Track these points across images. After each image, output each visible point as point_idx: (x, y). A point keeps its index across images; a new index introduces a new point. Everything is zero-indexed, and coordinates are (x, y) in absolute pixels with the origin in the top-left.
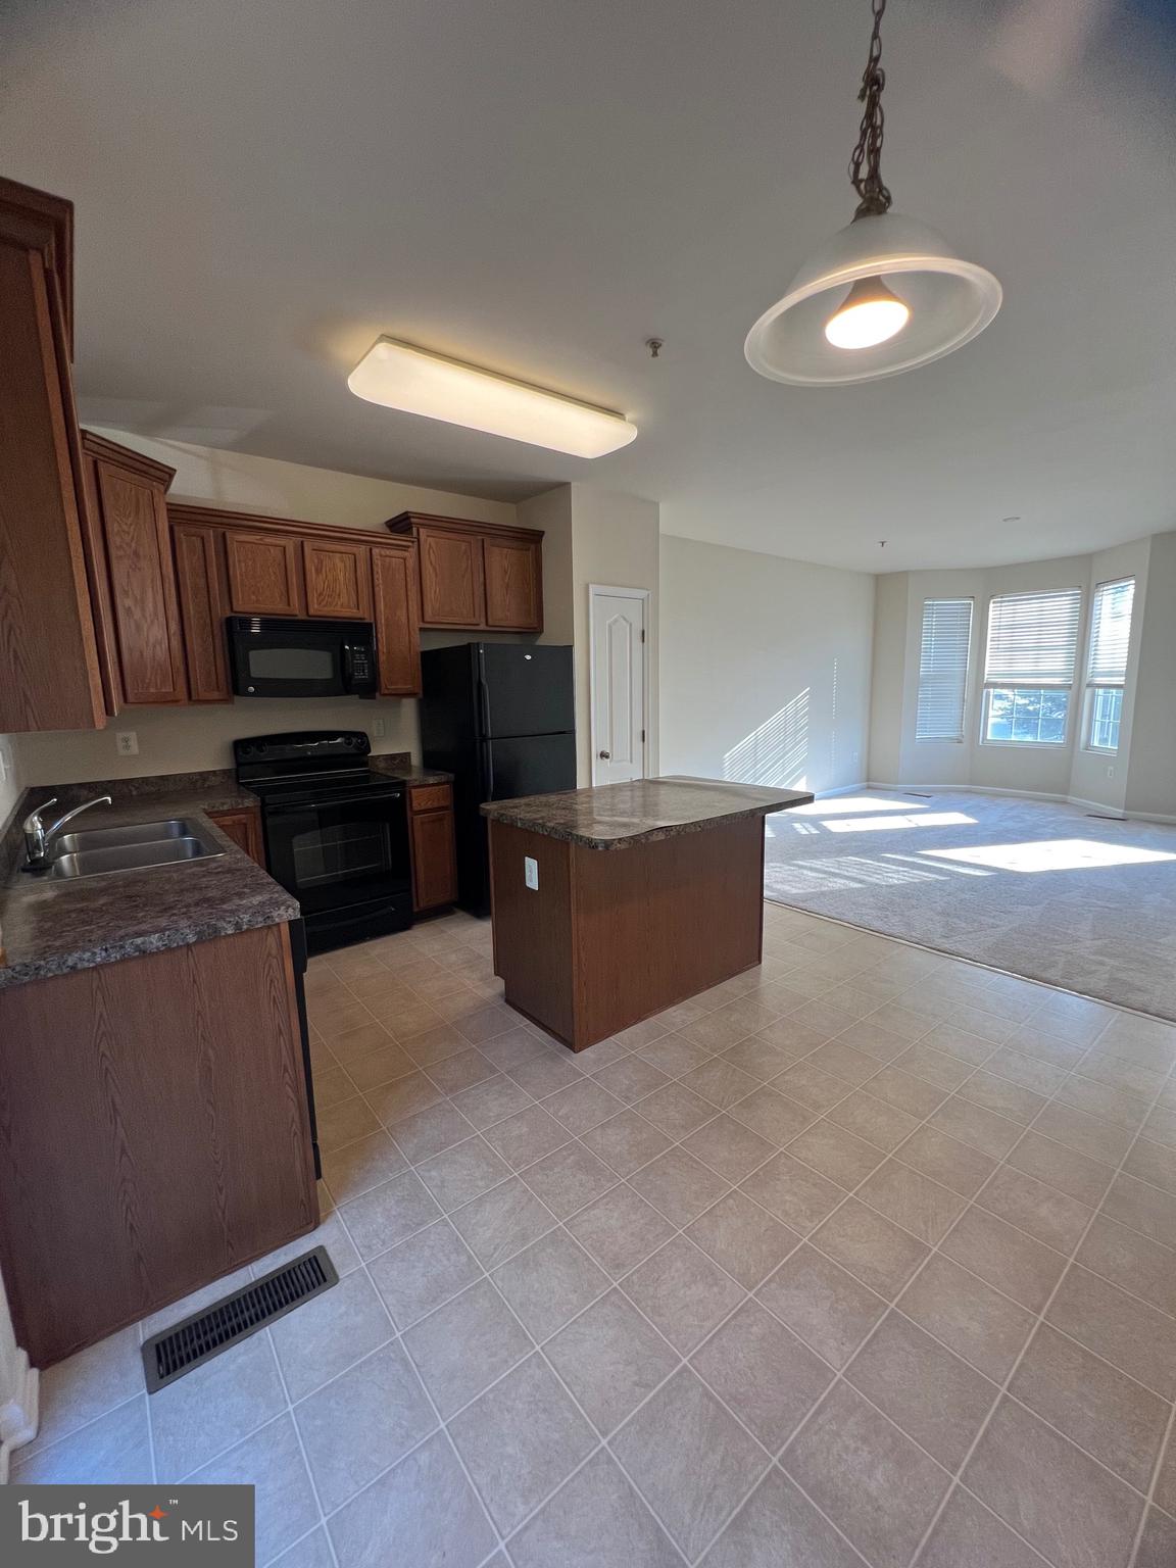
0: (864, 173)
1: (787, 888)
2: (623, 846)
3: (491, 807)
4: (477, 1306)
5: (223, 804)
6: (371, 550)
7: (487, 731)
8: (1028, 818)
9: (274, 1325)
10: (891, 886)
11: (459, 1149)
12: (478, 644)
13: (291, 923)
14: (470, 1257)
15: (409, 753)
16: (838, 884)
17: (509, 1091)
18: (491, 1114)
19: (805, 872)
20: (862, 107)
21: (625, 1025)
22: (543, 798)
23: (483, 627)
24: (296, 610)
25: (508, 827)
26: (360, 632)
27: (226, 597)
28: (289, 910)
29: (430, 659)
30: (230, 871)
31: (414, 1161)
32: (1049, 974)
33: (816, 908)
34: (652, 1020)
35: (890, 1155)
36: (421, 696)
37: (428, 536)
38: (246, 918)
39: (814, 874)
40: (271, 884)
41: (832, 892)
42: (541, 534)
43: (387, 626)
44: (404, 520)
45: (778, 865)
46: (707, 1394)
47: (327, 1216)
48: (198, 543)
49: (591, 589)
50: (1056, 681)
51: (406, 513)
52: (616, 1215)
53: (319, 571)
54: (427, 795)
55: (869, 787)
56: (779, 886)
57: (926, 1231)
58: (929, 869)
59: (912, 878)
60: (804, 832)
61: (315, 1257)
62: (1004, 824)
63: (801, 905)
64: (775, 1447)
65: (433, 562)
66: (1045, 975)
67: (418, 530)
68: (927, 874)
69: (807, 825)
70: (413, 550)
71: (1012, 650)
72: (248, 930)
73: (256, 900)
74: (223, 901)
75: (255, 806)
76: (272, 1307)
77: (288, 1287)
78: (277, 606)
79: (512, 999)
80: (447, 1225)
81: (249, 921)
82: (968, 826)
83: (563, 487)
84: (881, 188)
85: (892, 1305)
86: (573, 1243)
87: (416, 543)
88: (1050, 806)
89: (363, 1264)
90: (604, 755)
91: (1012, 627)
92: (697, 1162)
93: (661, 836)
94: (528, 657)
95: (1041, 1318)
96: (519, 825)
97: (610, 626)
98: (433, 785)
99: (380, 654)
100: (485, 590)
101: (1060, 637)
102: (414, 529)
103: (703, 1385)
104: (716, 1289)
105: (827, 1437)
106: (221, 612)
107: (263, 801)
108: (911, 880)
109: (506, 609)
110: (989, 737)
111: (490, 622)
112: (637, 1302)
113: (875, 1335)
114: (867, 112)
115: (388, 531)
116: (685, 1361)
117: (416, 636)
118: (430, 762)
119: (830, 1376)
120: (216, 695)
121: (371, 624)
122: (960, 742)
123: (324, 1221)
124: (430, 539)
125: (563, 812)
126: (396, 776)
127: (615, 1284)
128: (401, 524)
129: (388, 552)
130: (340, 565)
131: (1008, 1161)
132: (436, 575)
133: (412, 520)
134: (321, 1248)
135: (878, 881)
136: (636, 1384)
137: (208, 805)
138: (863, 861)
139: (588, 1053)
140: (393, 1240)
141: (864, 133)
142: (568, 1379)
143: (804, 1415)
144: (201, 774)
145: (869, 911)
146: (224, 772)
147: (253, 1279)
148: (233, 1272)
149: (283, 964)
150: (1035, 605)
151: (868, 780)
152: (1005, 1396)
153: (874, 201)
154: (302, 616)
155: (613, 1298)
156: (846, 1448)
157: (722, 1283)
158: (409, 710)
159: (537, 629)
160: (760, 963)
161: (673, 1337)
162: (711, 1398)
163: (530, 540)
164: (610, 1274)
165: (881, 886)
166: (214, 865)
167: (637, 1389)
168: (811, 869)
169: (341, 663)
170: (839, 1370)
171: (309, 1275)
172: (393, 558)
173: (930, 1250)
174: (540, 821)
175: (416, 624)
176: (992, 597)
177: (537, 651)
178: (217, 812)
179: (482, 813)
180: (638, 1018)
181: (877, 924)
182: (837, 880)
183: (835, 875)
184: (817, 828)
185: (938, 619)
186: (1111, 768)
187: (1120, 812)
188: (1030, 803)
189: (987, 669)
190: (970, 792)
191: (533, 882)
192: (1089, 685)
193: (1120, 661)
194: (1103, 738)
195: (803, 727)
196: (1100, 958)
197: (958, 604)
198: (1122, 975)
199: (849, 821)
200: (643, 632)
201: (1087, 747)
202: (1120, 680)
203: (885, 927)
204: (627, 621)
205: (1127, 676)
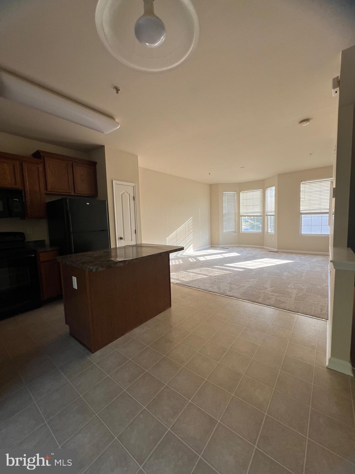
1: (184, 279)
6: (22, 163)
7: (70, 230)
8: (253, 253)
10: (215, 276)
12: (66, 198)
15: (44, 240)
16: (200, 277)
19: (190, 273)
21: (116, 338)
23: (73, 194)
29: (50, 206)
32: (260, 300)
33: (192, 285)
36: (48, 218)
37: (48, 160)
39: (193, 274)
41: (197, 280)
42: (96, 163)
43: (30, 191)
44: (38, 153)
45: (182, 272)
49: (114, 182)
50: (258, 214)
51: (39, 151)
54: (47, 255)
55: (212, 247)
56: (181, 279)
58: (226, 270)
59: (222, 273)
60: (192, 261)
62: (248, 255)
63: (187, 285)
65: (51, 170)
66: (257, 301)
67: (44, 158)
68: (225, 271)
69: (193, 259)
70: (42, 165)
71: (247, 206)
79: (73, 334)
83: (102, 147)
87: (43, 162)
88: (260, 249)
90: (121, 238)
91: (246, 199)
94: (88, 204)
97: (121, 195)
99: (27, 202)
100: (74, 181)
101: (259, 202)
102: (42, 157)
108: (221, 273)
109: (83, 188)
110: (243, 231)
111: (76, 192)
115: (32, 157)
117: (44, 196)
118: (52, 243)
121: (22, 191)
122: (235, 232)
129: (30, 164)
132: (52, 175)
133: (42, 154)
135: (211, 275)
138: (208, 269)
139: (98, 353)
145: (208, 285)
150: (251, 193)
151: (211, 244)
158: (43, 224)
159: (95, 195)
160: (171, 307)
163: (93, 165)
165: (212, 276)
168: (192, 272)
169: (7, 205)
172: (32, 167)
175: (43, 191)
176: (241, 191)
177: (93, 202)
180: (122, 335)
181: (210, 289)
182: (200, 275)
183: (199, 274)
184: (195, 259)
185: (227, 197)
186: (273, 238)
187: (276, 250)
188: (254, 249)
189: (241, 211)
190: (239, 247)
191: (75, 286)
192: (266, 215)
193: (273, 208)
194: (271, 230)
195: (191, 229)
196: (273, 293)
197: (232, 193)
198: (279, 298)
199: (205, 257)
200: (134, 197)
201: (267, 232)
202: (273, 214)
203: (212, 290)
204: (128, 193)
205: (275, 212)
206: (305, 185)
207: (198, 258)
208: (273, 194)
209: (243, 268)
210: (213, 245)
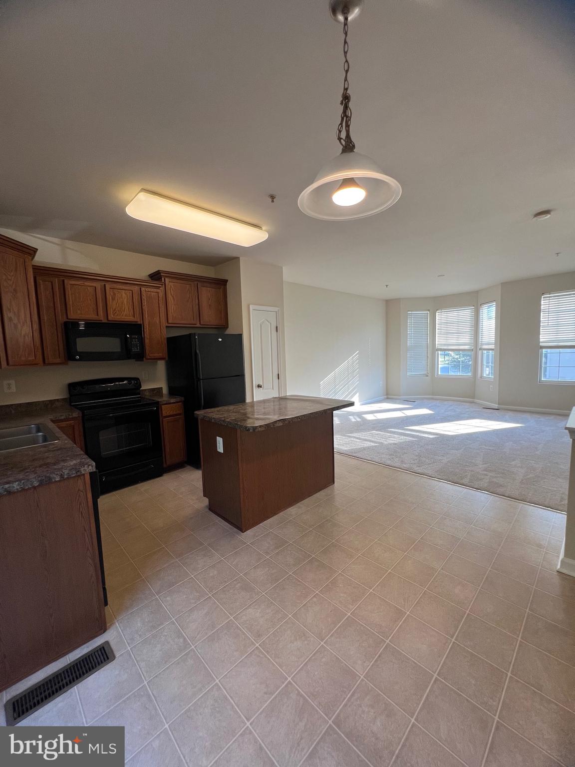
0: (343, 135)
2: (263, 429)
3: (200, 413)
4: (187, 664)
5: (61, 416)
6: (140, 288)
7: (200, 376)
8: (457, 410)
9: (80, 685)
11: (182, 585)
12: (195, 333)
13: (91, 474)
14: (185, 639)
15: (162, 388)
17: (209, 554)
18: (199, 566)
19: (352, 439)
20: (342, 108)
21: (268, 518)
22: (226, 408)
23: (198, 325)
24: (102, 318)
25: (209, 422)
26: (136, 329)
27: (64, 311)
28: (90, 467)
29: (171, 341)
30: (61, 449)
31: (158, 593)
32: (466, 481)
33: (360, 456)
34: (281, 514)
35: (390, 570)
36: (167, 359)
37: (169, 282)
38: (66, 472)
39: (356, 440)
40: (82, 454)
41: (365, 448)
42: (226, 281)
43: (149, 325)
44: (158, 274)
46: (299, 694)
47: (111, 625)
48: (50, 284)
49: (251, 307)
50: (467, 347)
51: (159, 271)
52: (259, 611)
53: (113, 299)
54: (170, 408)
55: (388, 398)
57: (404, 604)
59: (402, 440)
60: (353, 420)
61: (103, 647)
62: (447, 413)
63: (354, 455)
64: (331, 716)
65: (173, 294)
66: (461, 482)
67: (165, 280)
68: (408, 437)
69: (356, 417)
70: (162, 288)
71: (447, 333)
72: (68, 478)
73: (73, 462)
74: (55, 464)
75: (79, 416)
76: (78, 676)
77: (88, 664)
78: (92, 316)
79: (212, 508)
80: (174, 624)
81: (68, 473)
82: (431, 414)
83: (236, 259)
84: (351, 142)
85: (388, 641)
86: (238, 627)
87: (164, 285)
88: (468, 404)
89: (129, 648)
90: (259, 386)
91: (447, 323)
92: (299, 581)
93: (281, 424)
94: (220, 340)
95: (453, 640)
96: (213, 421)
97: (261, 325)
98: (174, 403)
99: (146, 339)
100: (199, 308)
101: (467, 328)
102: (163, 279)
103: (297, 690)
104: (306, 642)
105: (355, 707)
106: (62, 319)
107: (83, 413)
109: (209, 317)
110: (439, 374)
111: (202, 323)
112: (268, 652)
113: (379, 656)
114: (343, 110)
115: (149, 279)
116: (289, 679)
117: (164, 330)
118: (172, 392)
119: (357, 678)
120: (58, 361)
121: (141, 324)
122: (427, 376)
123: (109, 628)
124: (170, 284)
125: (235, 414)
126: (154, 399)
127: (257, 645)
128: (156, 276)
129: (149, 290)
130: (124, 295)
131: (442, 569)
132: (174, 300)
133: (162, 274)
134: (107, 643)
135: (385, 442)
136: (266, 693)
137: (53, 416)
138: (379, 432)
139: (249, 532)
140: (145, 634)
141: (342, 119)
142: (232, 695)
143: (345, 699)
144: (50, 401)
145: (385, 456)
146: (63, 399)
147: (69, 662)
148: (58, 659)
149: (86, 494)
150: (455, 313)
151: (387, 395)
152: (436, 678)
153: (349, 147)
154: (105, 321)
155: (256, 652)
156: (363, 712)
157: (309, 639)
158: (161, 366)
159: (226, 326)
160: (334, 483)
161: (284, 668)
162: (302, 696)
163: (221, 284)
164: (254, 640)
166: (51, 447)
167: (265, 696)
168: (355, 438)
169: (125, 344)
170: (362, 675)
171: (100, 657)
172: (151, 292)
173: (406, 613)
174: (223, 419)
175: (164, 324)
176: (437, 310)
177: (225, 337)
178: (57, 420)
179: (195, 416)
180: (275, 514)
181: (389, 462)
182: (366, 442)
183: (366, 440)
184: (360, 418)
185: (414, 320)
186: (491, 386)
187: (496, 406)
188: (459, 403)
189: (437, 342)
190: (432, 399)
191: (220, 449)
192: (480, 349)
193: (493, 338)
195: (356, 370)
196: (486, 472)
197: (422, 313)
198: (495, 480)
199: (375, 414)
200: (277, 327)
201: (481, 376)
202: (492, 347)
203: (392, 464)
204: (269, 322)
205: (495, 344)
206: (549, 300)
207: (363, 415)
208: (493, 314)
209: (434, 433)
210: (389, 396)
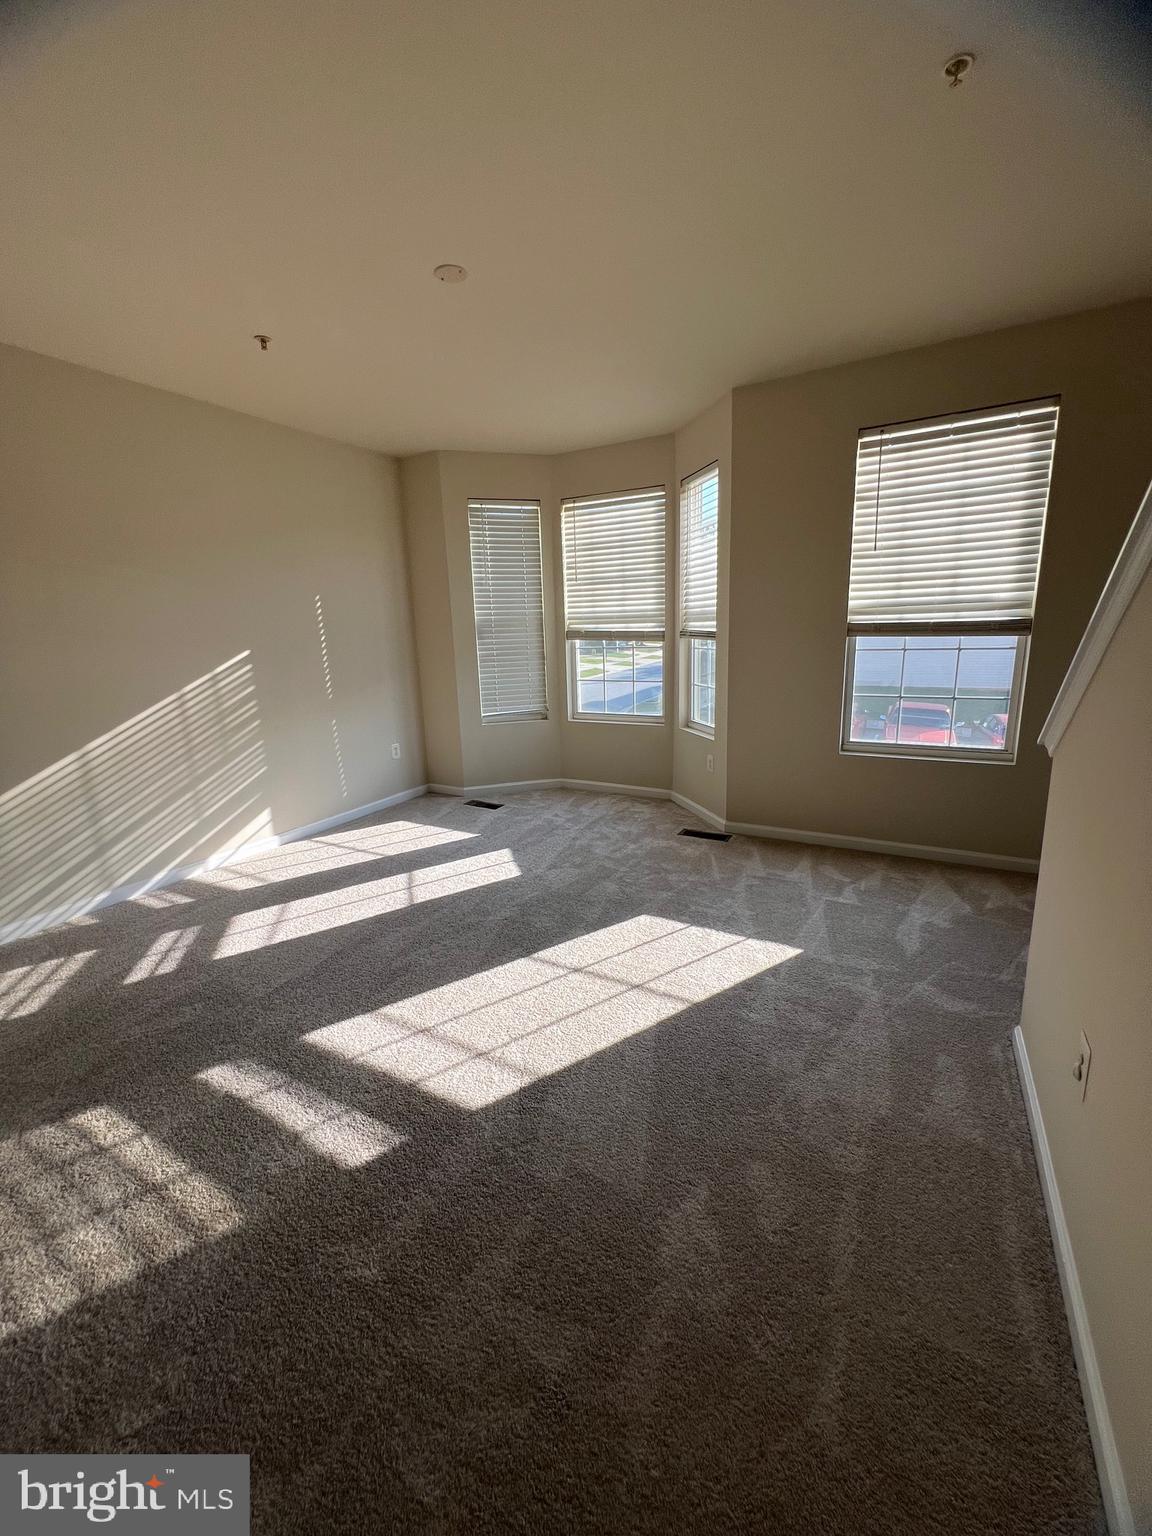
50: (649, 627)
55: (426, 793)
71: (593, 582)
91: (591, 547)
101: (648, 563)
110: (579, 711)
122: (546, 718)
150: (614, 514)
151: (427, 781)
176: (562, 501)
185: (490, 532)
186: (710, 757)
187: (720, 823)
189: (567, 611)
190: (559, 790)
192: (683, 634)
193: (713, 596)
194: (703, 707)
197: (519, 511)
201: (688, 723)
202: (711, 626)
205: (719, 619)
206: (881, 453)
210: (437, 787)
